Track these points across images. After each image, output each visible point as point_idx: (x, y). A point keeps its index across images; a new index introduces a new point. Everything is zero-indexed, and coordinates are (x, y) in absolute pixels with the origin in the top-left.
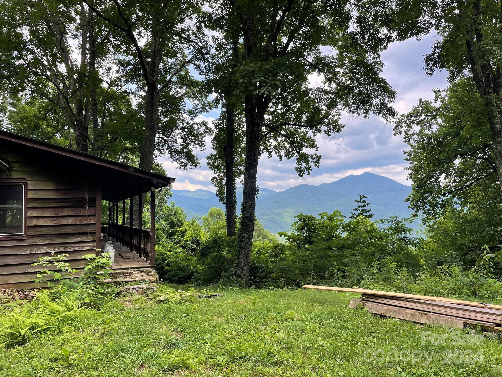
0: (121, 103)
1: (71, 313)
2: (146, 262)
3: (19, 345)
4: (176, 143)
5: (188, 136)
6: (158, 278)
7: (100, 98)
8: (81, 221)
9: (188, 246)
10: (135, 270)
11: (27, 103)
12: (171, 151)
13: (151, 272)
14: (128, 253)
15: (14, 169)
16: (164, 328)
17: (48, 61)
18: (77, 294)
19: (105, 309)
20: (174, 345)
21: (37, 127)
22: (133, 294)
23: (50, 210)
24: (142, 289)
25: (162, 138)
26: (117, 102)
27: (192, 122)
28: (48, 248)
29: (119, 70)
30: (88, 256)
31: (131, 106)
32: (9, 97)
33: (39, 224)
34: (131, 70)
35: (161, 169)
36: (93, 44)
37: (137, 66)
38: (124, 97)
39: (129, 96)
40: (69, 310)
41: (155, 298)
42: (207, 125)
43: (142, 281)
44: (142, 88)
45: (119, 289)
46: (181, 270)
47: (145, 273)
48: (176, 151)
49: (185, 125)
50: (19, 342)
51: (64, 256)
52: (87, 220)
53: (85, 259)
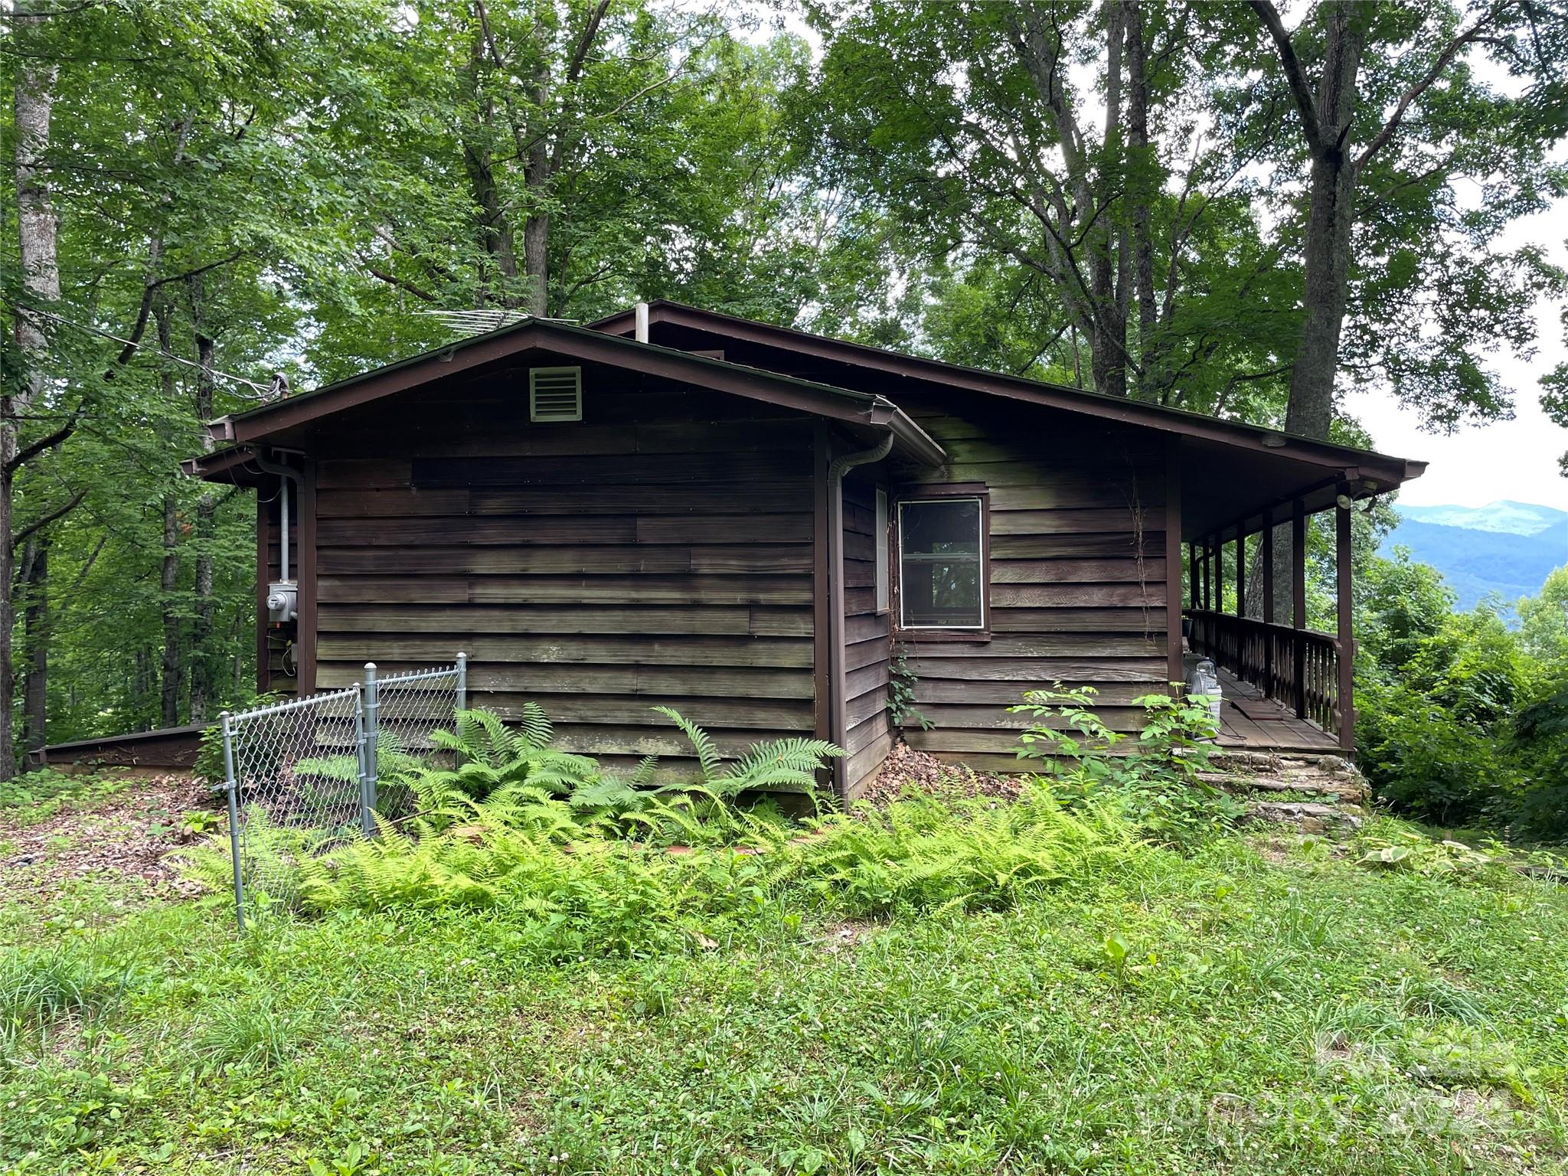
0: (1224, 234)
1: (1116, 849)
2: (1323, 735)
3: (995, 910)
4: (1416, 339)
5: (1464, 309)
6: (1368, 792)
7: (1159, 228)
8: (1125, 598)
9: (1461, 701)
10: (1288, 755)
11: (968, 280)
12: (1396, 368)
13: (1343, 768)
14: (1260, 703)
15: (957, 459)
16: (1404, 948)
17: (1018, 147)
18: (1126, 802)
19: (1206, 855)
20: (1445, 1008)
21: (993, 341)
22: (1286, 829)
23: (1044, 565)
24: (1315, 816)
25: (1365, 329)
26: (1211, 231)
27: (1478, 257)
28: (1044, 669)
29: (1217, 127)
30: (1152, 700)
31: (1255, 237)
32: (926, 270)
33: (1019, 605)
34: (1256, 116)
35: (1360, 434)
36: (1141, 65)
37: (1274, 99)
38: (1233, 212)
39: (1248, 206)
40: (1108, 842)
41: (1362, 853)
42: (1544, 260)
43: (1313, 793)
44: (1293, 170)
45: (1241, 806)
46: (1438, 778)
47: (1322, 768)
48: (1416, 369)
49: (1453, 270)
50: (994, 901)
51: (1087, 694)
52: (1142, 595)
53: (1142, 708)
